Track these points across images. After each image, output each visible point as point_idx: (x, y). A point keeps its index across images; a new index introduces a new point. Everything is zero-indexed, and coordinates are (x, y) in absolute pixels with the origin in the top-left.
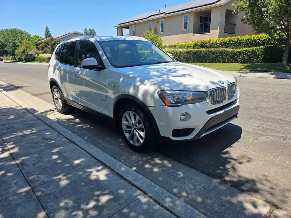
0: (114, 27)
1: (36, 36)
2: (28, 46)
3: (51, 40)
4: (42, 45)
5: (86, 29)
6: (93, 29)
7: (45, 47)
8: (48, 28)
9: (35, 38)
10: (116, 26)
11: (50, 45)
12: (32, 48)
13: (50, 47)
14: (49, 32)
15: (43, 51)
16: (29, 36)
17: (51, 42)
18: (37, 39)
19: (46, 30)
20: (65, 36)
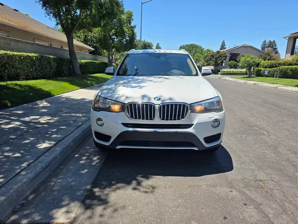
0: (284, 38)
1: (208, 50)
2: (198, 59)
3: (217, 54)
4: (208, 58)
5: (265, 41)
6: (274, 41)
7: (210, 59)
8: (225, 42)
9: (206, 52)
10: (287, 37)
11: (215, 58)
12: (201, 61)
13: (214, 59)
14: (225, 45)
15: (207, 63)
16: (202, 50)
17: (216, 55)
18: (208, 53)
19: (223, 44)
20: (232, 49)
